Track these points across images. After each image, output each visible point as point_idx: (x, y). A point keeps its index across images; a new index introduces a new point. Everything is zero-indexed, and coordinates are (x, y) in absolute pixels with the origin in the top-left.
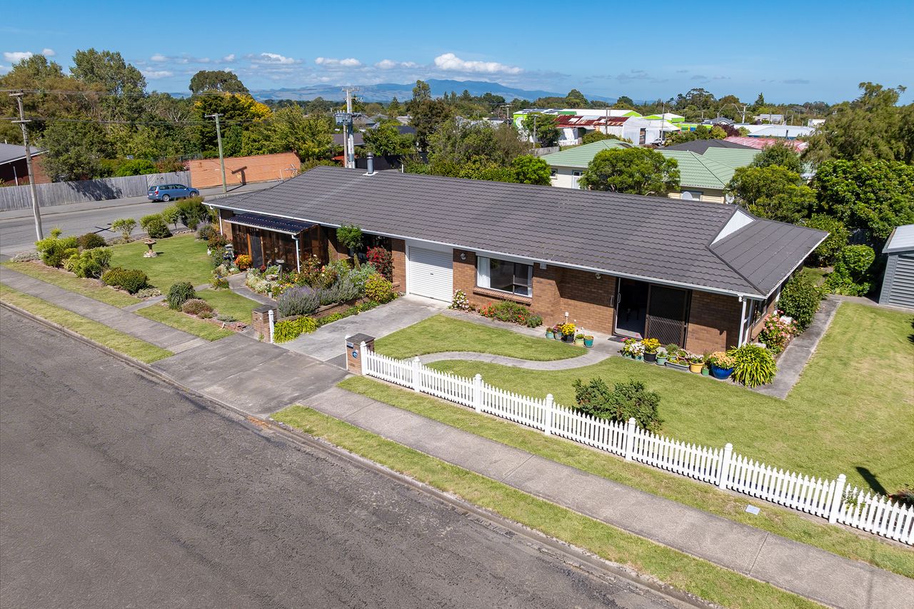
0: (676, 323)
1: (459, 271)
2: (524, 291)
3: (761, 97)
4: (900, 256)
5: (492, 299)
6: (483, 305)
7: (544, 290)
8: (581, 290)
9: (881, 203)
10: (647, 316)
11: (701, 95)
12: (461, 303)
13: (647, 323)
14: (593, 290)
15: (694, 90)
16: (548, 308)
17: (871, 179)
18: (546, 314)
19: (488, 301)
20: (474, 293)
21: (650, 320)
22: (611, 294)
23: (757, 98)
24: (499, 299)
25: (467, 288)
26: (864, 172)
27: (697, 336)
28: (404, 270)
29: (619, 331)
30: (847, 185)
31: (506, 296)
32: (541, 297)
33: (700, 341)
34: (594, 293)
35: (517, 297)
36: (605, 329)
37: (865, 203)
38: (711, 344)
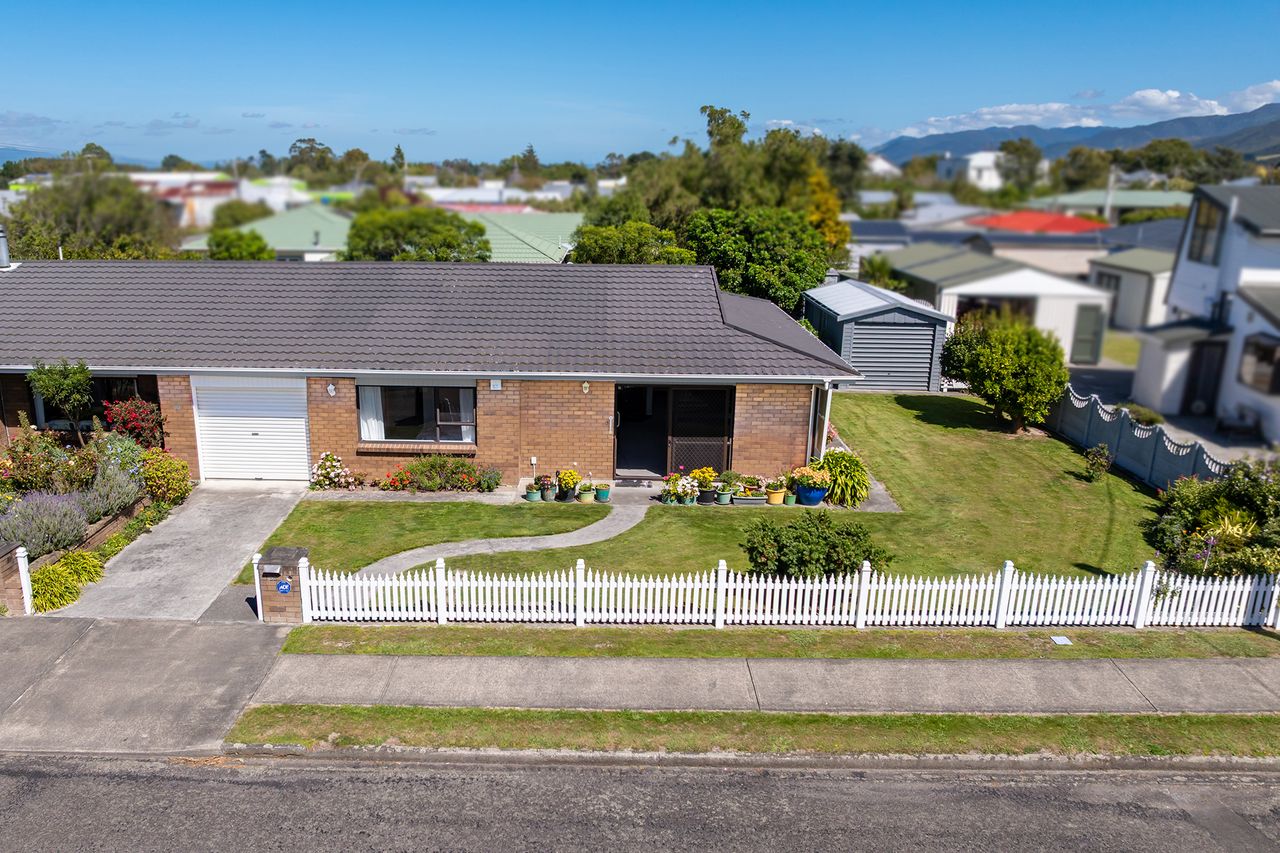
0: (714, 442)
1: (324, 419)
2: (455, 433)
3: (399, 151)
4: (857, 324)
5: (396, 459)
6: (383, 471)
7: (500, 426)
8: (556, 416)
9: (778, 262)
10: (670, 438)
11: (312, 149)
12: (338, 476)
13: (669, 450)
14: (576, 413)
15: (300, 141)
16: (508, 454)
17: (762, 232)
18: (506, 465)
19: (389, 463)
20: (359, 453)
21: (674, 443)
22: (608, 414)
23: (393, 153)
24: (411, 455)
25: (342, 446)
26: (752, 222)
27: (747, 454)
28: (193, 436)
29: (622, 472)
30: (735, 242)
31: (426, 447)
32: (494, 438)
33: (752, 461)
34: (579, 417)
35: (447, 446)
36: (601, 471)
37: (760, 264)
38: (768, 462)
